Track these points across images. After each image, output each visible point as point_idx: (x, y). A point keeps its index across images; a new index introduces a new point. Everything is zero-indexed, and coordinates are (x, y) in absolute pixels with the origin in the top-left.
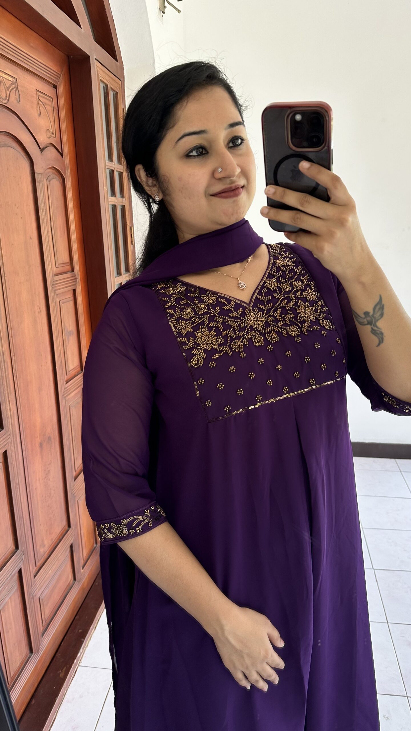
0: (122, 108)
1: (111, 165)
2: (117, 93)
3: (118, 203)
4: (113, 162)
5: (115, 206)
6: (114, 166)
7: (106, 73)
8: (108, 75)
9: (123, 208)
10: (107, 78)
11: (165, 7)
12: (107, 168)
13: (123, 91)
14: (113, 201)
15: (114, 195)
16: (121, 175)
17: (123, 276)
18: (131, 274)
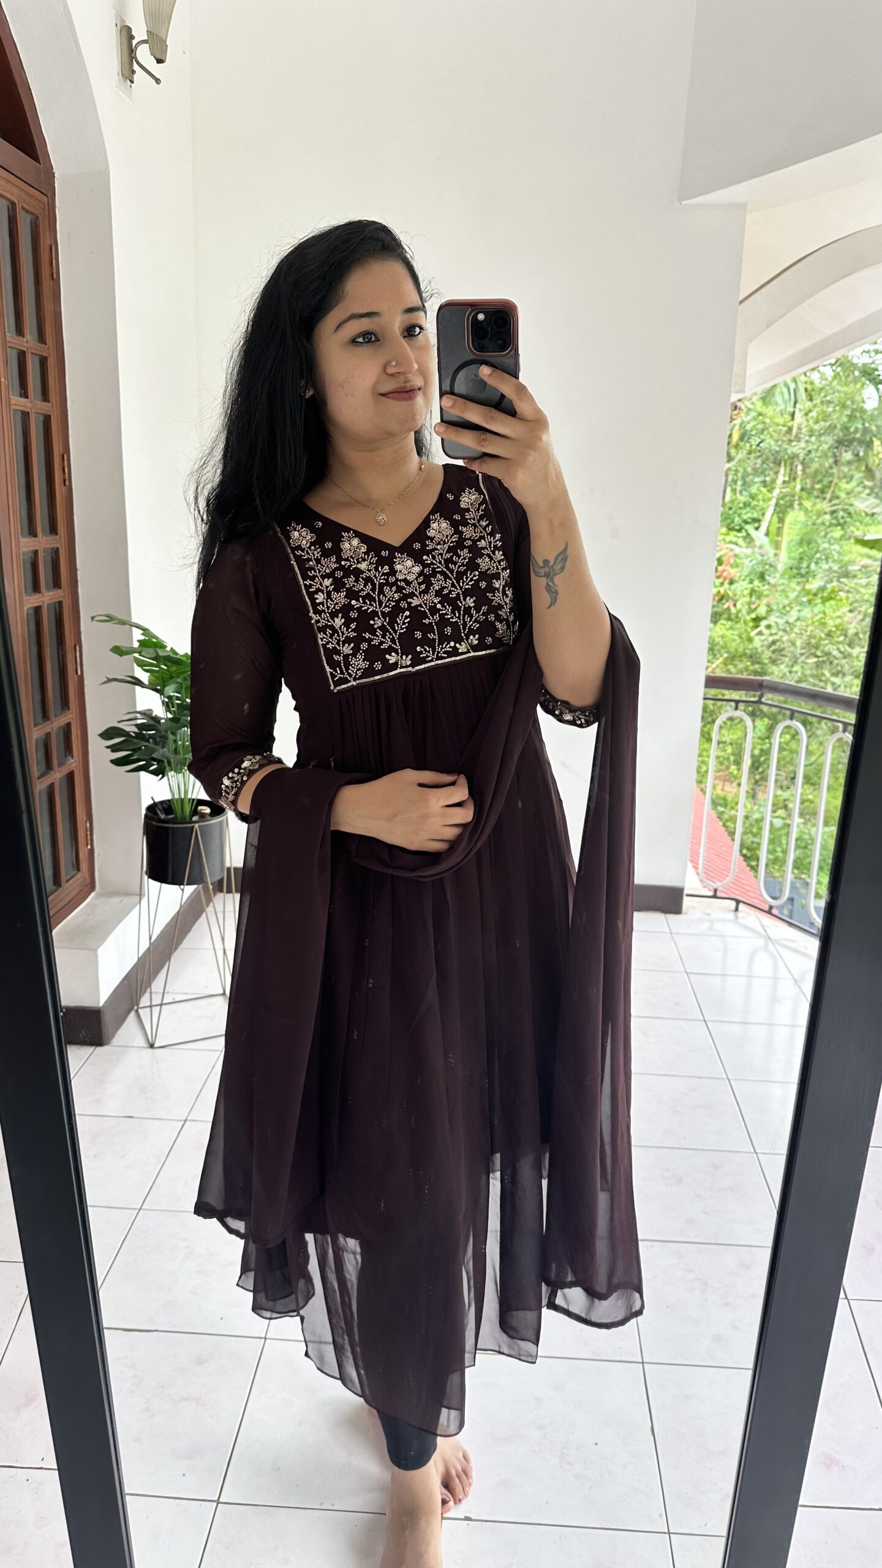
0: (48, 241)
1: (18, 342)
2: (37, 217)
3: (34, 410)
4: (24, 337)
5: (28, 413)
6: (26, 345)
7: (12, 183)
8: (17, 186)
9: (47, 420)
10: (16, 191)
11: (133, 72)
12: (10, 347)
13: (51, 214)
14: (22, 404)
15: (25, 394)
16: (43, 361)
17: (42, 541)
18: (60, 538)
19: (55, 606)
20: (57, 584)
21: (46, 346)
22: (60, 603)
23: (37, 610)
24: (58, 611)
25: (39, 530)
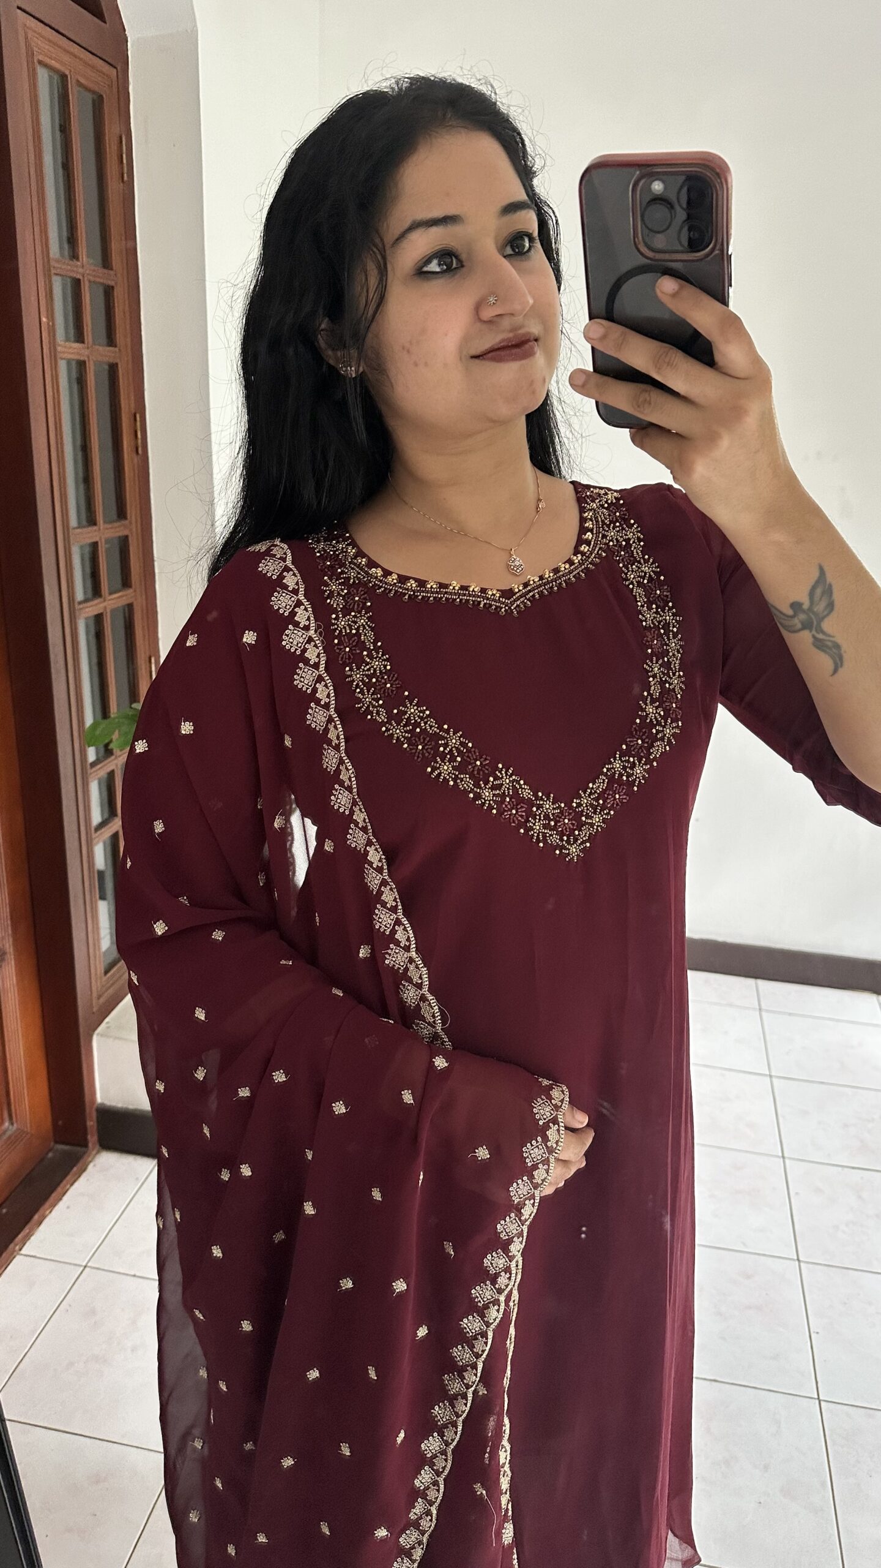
1: (71, 268)
2: (101, 97)
3: (93, 358)
4: (78, 259)
5: (84, 362)
6: (81, 270)
7: (60, 47)
9: (113, 368)
10: (68, 59)
12: (56, 273)
13: (121, 93)
14: (77, 351)
15: (80, 337)
16: (108, 291)
17: (101, 528)
18: (131, 523)
19: (124, 610)
20: (126, 583)
21: (112, 272)
22: (130, 607)
23: (99, 619)
24: (127, 615)
25: (100, 518)
